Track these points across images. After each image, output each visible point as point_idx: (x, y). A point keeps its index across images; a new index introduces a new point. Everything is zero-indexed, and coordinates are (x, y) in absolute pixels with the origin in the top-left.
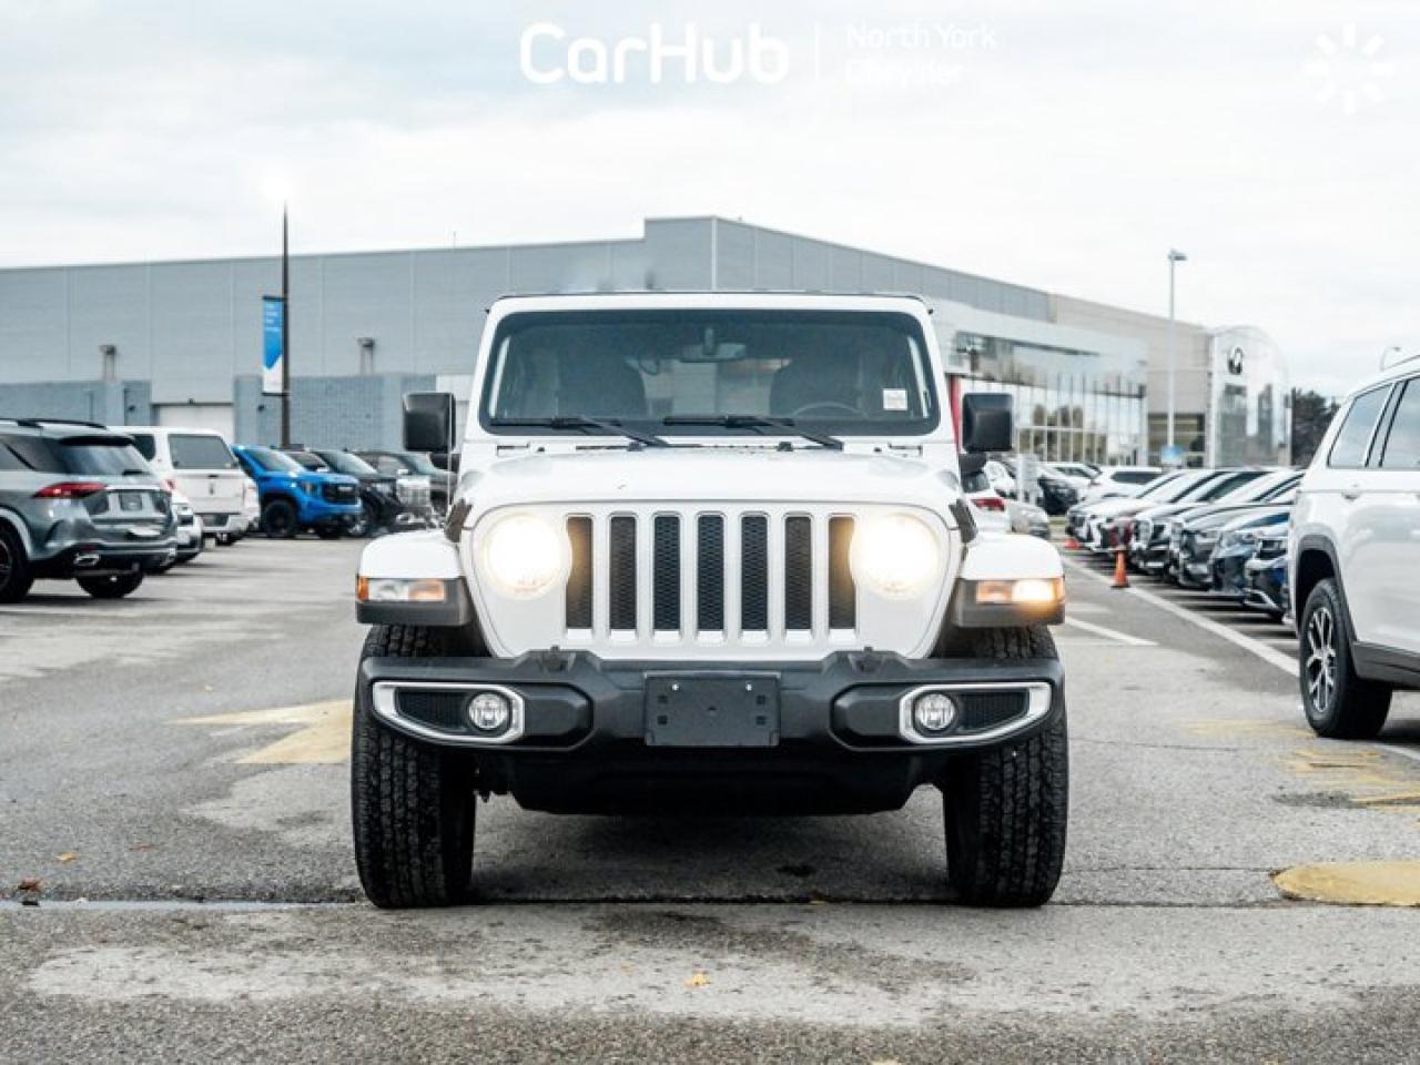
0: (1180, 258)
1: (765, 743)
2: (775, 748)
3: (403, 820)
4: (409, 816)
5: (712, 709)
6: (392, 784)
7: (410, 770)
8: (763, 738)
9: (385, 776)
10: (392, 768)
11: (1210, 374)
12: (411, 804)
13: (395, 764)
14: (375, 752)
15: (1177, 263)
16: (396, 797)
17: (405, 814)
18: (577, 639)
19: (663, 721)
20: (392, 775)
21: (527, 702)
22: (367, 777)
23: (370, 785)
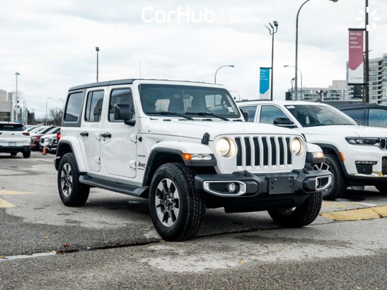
0: (18, 74)
1: (290, 192)
2: (293, 193)
3: (198, 218)
4: (199, 216)
5: (282, 184)
6: (196, 208)
7: (200, 204)
8: (289, 191)
9: (194, 206)
10: (196, 204)
11: (12, 103)
12: (200, 213)
13: (197, 203)
14: (192, 200)
15: (18, 75)
16: (197, 211)
17: (198, 216)
18: (240, 169)
19: (272, 188)
20: (196, 206)
21: (247, 185)
22: (190, 207)
23: (191, 209)
